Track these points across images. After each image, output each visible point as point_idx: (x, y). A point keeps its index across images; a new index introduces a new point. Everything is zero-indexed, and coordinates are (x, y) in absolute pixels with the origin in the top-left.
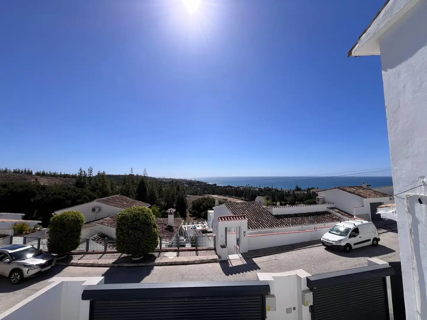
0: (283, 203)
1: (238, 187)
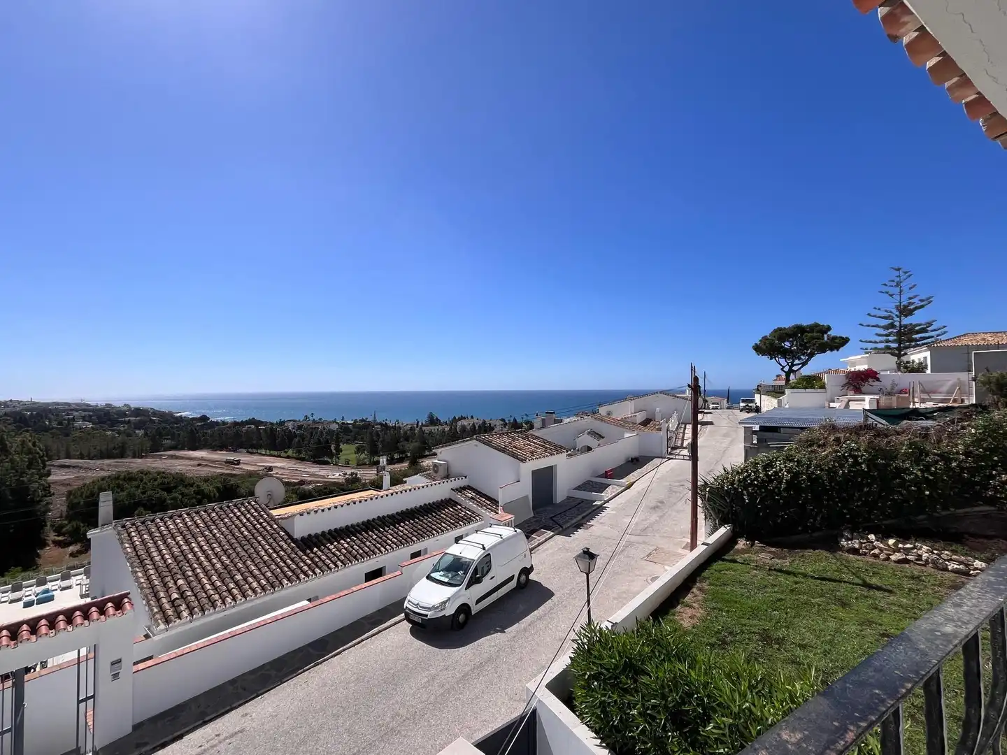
0: (396, 456)
1: (282, 423)
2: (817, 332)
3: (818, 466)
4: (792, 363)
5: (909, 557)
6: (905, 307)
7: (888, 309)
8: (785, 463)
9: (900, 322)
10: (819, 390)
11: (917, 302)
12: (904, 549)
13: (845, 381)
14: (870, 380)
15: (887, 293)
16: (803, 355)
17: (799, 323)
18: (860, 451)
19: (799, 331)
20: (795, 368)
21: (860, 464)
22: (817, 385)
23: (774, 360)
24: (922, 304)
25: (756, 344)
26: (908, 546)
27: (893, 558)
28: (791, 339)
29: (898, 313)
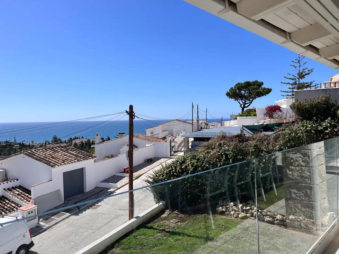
2: (257, 85)
3: (208, 161)
4: (245, 102)
5: (248, 215)
6: (302, 73)
7: (294, 75)
8: (191, 160)
9: (299, 82)
10: (253, 117)
11: (307, 72)
12: (245, 210)
13: (265, 112)
14: (277, 111)
15: (294, 66)
16: (251, 98)
17: (248, 81)
18: (229, 151)
19: (248, 85)
20: (246, 105)
21: (229, 159)
22: (252, 113)
23: (237, 101)
24: (309, 72)
25: (227, 92)
26: (248, 208)
27: (240, 216)
28: (244, 89)
29: (298, 77)
